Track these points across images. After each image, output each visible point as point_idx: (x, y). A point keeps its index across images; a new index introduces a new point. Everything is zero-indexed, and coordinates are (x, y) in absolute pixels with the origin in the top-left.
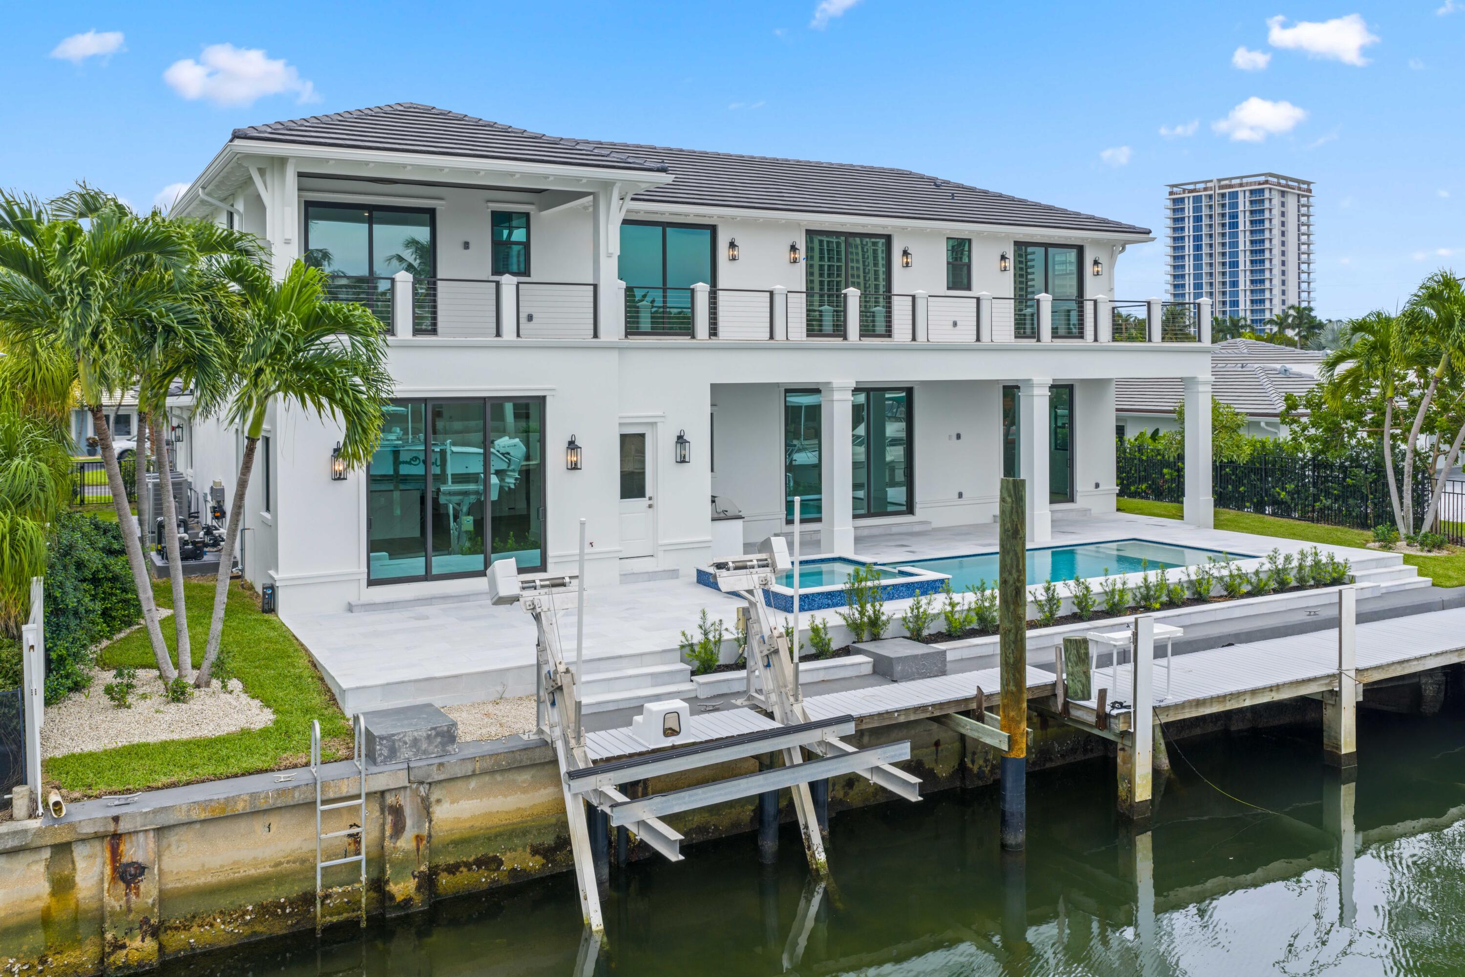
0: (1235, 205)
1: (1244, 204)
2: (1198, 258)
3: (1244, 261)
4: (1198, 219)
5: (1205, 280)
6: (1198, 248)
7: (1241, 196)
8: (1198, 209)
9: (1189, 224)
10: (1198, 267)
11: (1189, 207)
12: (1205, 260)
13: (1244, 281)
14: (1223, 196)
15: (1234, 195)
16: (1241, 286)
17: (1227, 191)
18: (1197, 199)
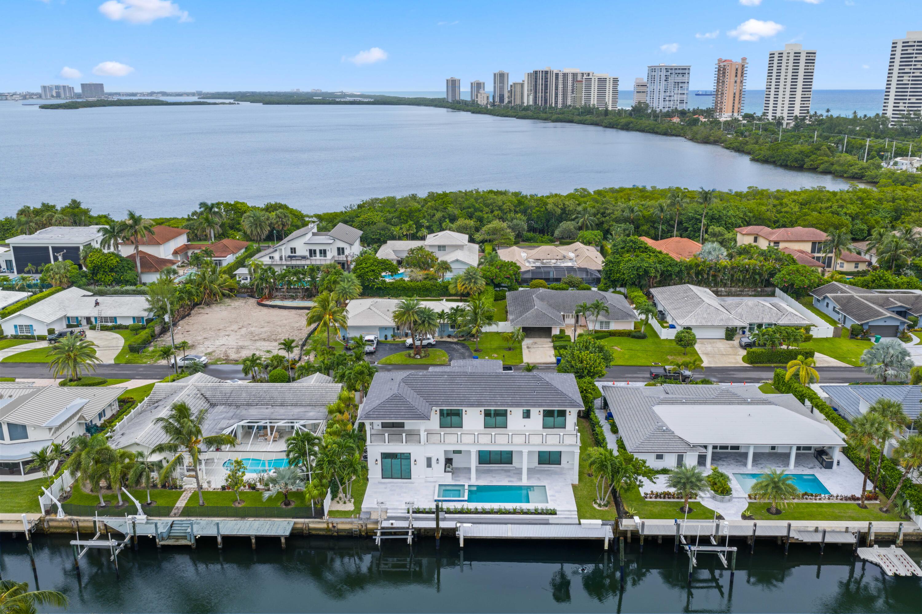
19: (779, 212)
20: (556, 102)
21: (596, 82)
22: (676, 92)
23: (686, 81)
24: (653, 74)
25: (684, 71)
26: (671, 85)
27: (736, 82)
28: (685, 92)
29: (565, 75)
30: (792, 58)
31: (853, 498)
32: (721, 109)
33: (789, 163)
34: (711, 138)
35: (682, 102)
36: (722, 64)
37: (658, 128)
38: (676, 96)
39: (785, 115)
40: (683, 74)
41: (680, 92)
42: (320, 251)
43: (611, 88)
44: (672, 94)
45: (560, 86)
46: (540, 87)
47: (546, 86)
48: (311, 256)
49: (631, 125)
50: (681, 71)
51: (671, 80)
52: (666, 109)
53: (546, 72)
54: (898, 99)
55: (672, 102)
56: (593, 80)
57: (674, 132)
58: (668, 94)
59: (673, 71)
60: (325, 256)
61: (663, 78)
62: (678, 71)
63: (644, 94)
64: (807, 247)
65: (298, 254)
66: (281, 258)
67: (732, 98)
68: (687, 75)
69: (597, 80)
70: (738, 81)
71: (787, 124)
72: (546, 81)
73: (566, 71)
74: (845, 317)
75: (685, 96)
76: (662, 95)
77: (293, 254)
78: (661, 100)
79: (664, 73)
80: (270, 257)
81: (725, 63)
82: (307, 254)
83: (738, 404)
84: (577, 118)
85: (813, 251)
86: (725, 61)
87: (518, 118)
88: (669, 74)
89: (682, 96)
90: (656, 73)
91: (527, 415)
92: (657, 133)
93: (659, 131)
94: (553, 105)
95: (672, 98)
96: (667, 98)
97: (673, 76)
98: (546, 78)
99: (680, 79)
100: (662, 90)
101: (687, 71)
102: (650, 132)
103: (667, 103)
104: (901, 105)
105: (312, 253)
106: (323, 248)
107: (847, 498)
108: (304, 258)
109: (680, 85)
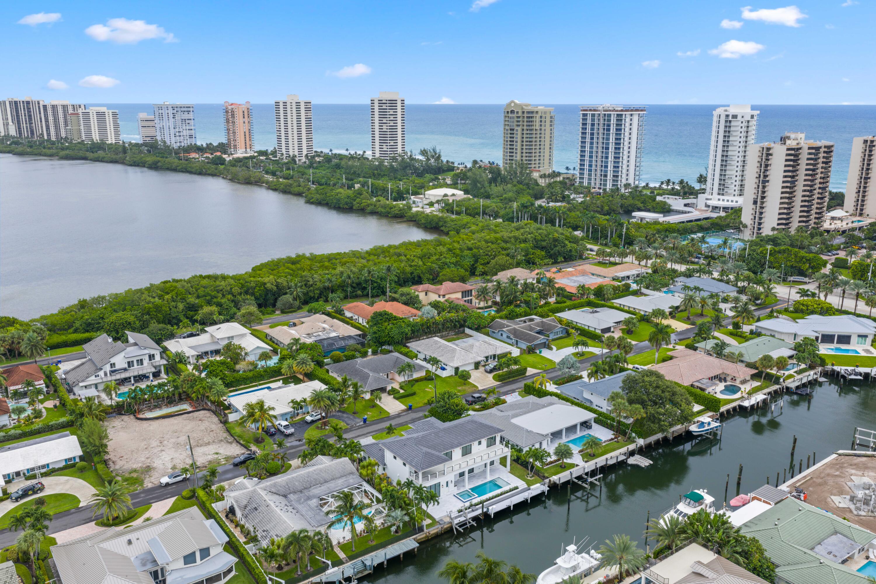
0: (609, 120)
1: (613, 121)
2: (592, 143)
3: (612, 147)
4: (593, 125)
5: (594, 155)
6: (592, 139)
7: (612, 116)
8: (593, 120)
9: (589, 127)
10: (591, 148)
11: (589, 118)
12: (595, 145)
13: (611, 158)
14: (605, 115)
15: (610, 115)
16: (610, 159)
17: (606, 113)
18: (593, 115)
19: (411, 266)
20: (49, 134)
21: (95, 116)
22: (184, 127)
23: (192, 118)
24: (160, 111)
25: (188, 109)
26: (179, 123)
27: (244, 122)
28: (193, 128)
29: (54, 107)
30: (294, 107)
31: (612, 439)
32: (235, 146)
33: (341, 206)
34: (252, 179)
35: (191, 136)
36: (230, 107)
37: (192, 168)
38: (184, 131)
39: (296, 153)
40: (189, 112)
41: (187, 128)
42: (138, 361)
43: (111, 121)
44: (181, 130)
45: (51, 118)
46: (23, 118)
47: (30, 116)
48: (129, 366)
49: (159, 164)
50: (186, 109)
51: (178, 117)
52: (178, 144)
53: (28, 103)
54: (382, 143)
55: (182, 138)
56: (91, 114)
57: (209, 172)
58: (177, 130)
59: (179, 109)
60: (142, 364)
61: (171, 116)
62: (183, 109)
63: (154, 129)
64: (459, 295)
65: (117, 367)
66: (106, 374)
67: (243, 137)
68: (191, 113)
69: (95, 114)
70: (246, 122)
71: (299, 160)
72: (29, 112)
73: (54, 103)
74: (517, 341)
75: (193, 132)
76: (172, 131)
77: (113, 369)
78: (172, 136)
79: (171, 111)
80: (96, 376)
81: (233, 107)
82: (126, 366)
83: (543, 408)
84: (90, 155)
85: (463, 297)
86: (232, 104)
87: (14, 154)
88: (175, 111)
89: (191, 131)
90: (163, 111)
91: (480, 443)
92: (191, 172)
93: (193, 170)
94: (46, 138)
95: (181, 134)
96: (177, 134)
97: (179, 113)
98: (29, 109)
99: (186, 116)
100: (172, 127)
101: (191, 109)
102: (182, 172)
103: (178, 138)
104: (384, 147)
105: (130, 364)
106: (139, 358)
107: (610, 440)
108: (125, 370)
109: (187, 121)
